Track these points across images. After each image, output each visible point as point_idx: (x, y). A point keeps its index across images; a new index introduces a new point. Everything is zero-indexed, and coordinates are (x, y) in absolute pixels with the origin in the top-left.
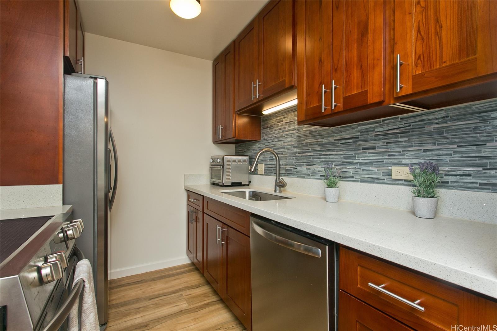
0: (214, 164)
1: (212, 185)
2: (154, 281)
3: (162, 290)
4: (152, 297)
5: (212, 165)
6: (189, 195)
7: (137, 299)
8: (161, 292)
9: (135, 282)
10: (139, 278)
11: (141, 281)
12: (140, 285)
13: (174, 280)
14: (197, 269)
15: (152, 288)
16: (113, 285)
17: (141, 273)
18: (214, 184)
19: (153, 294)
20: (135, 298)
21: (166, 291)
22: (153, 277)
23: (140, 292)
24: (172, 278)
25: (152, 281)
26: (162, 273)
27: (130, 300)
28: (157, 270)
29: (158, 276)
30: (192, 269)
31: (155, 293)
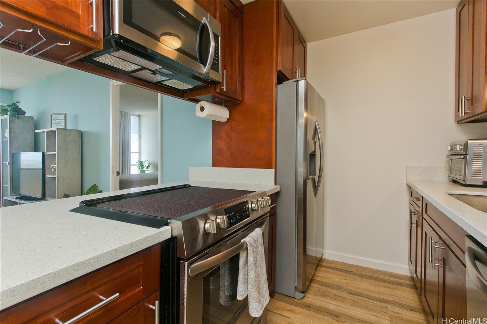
0: (453, 153)
1: (452, 183)
2: (361, 277)
3: (367, 291)
4: (353, 293)
5: (452, 155)
6: (412, 192)
7: (339, 286)
8: (365, 292)
9: (343, 270)
10: (349, 268)
11: (349, 271)
12: (347, 275)
13: (385, 287)
14: (415, 287)
15: (357, 283)
16: (325, 264)
17: (352, 264)
18: (454, 182)
19: (356, 289)
20: (338, 285)
21: (370, 294)
22: (362, 273)
23: (344, 281)
24: (384, 283)
25: (359, 276)
26: (373, 273)
27: (333, 284)
28: (369, 268)
29: (368, 274)
30: (410, 284)
31: (358, 290)
